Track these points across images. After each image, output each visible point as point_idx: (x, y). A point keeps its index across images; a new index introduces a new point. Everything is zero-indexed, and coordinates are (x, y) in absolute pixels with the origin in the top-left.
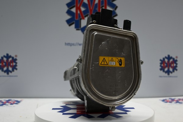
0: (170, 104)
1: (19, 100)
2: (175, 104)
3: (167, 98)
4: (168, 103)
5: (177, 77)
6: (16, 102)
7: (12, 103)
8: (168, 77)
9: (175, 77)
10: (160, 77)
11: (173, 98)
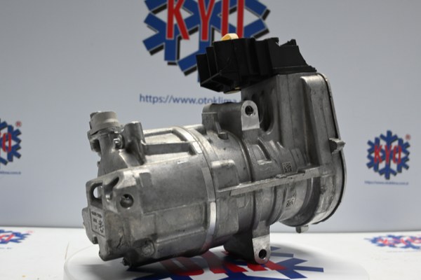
0: (391, 249)
1: (22, 231)
2: (404, 250)
3: (384, 235)
4: (387, 248)
5: (407, 184)
6: (14, 238)
7: (5, 238)
8: (387, 183)
9: (403, 184)
10: (369, 183)
11: (397, 234)
